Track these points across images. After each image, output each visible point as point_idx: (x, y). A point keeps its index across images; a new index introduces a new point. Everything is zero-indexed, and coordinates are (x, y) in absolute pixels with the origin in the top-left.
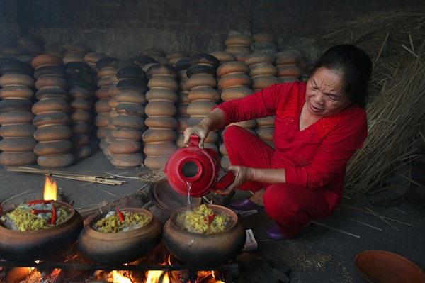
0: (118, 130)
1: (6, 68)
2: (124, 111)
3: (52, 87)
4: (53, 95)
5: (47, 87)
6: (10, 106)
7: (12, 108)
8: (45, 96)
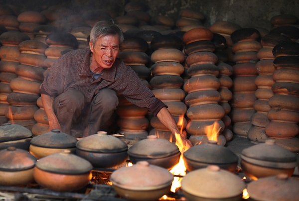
0: (278, 110)
1: (163, 43)
2: (286, 90)
3: (207, 63)
4: (209, 71)
5: (202, 63)
6: (168, 82)
7: (170, 84)
8: (201, 72)
